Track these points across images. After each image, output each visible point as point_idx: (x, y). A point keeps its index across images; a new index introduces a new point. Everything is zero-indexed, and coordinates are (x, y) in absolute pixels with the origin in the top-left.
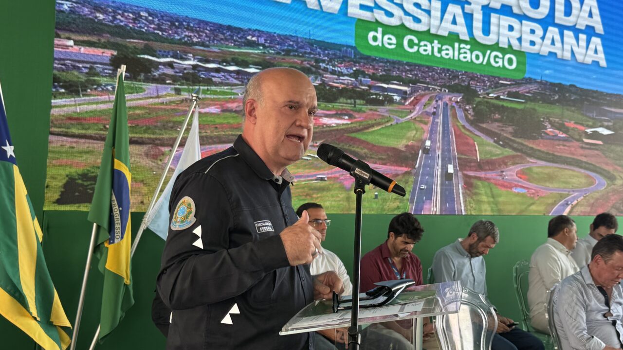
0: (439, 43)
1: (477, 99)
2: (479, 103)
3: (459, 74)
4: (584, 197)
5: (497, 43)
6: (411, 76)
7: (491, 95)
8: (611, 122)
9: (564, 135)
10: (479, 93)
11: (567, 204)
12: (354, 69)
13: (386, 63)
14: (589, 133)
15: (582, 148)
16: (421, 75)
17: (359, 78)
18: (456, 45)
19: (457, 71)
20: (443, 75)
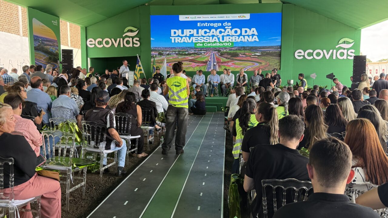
0: (212, 44)
1: (221, 52)
3: (217, 48)
4: (251, 67)
5: (226, 41)
6: (206, 50)
7: (224, 51)
8: (260, 52)
9: (245, 56)
11: (246, 69)
13: (200, 48)
14: (253, 55)
15: (251, 58)
17: (195, 51)
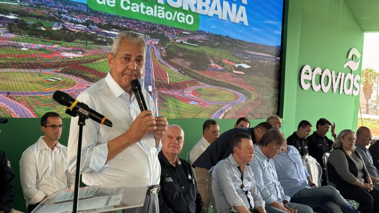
0: (144, 5)
2: (170, 46)
3: (157, 26)
4: (232, 107)
5: (182, 7)
6: (125, 26)
7: (177, 41)
8: (250, 60)
9: (221, 68)
10: (170, 39)
11: (222, 112)
12: (86, 19)
13: (108, 16)
14: (236, 67)
15: (232, 76)
16: (132, 25)
17: (90, 26)
18: (156, 6)
19: (156, 24)
20: (147, 26)
